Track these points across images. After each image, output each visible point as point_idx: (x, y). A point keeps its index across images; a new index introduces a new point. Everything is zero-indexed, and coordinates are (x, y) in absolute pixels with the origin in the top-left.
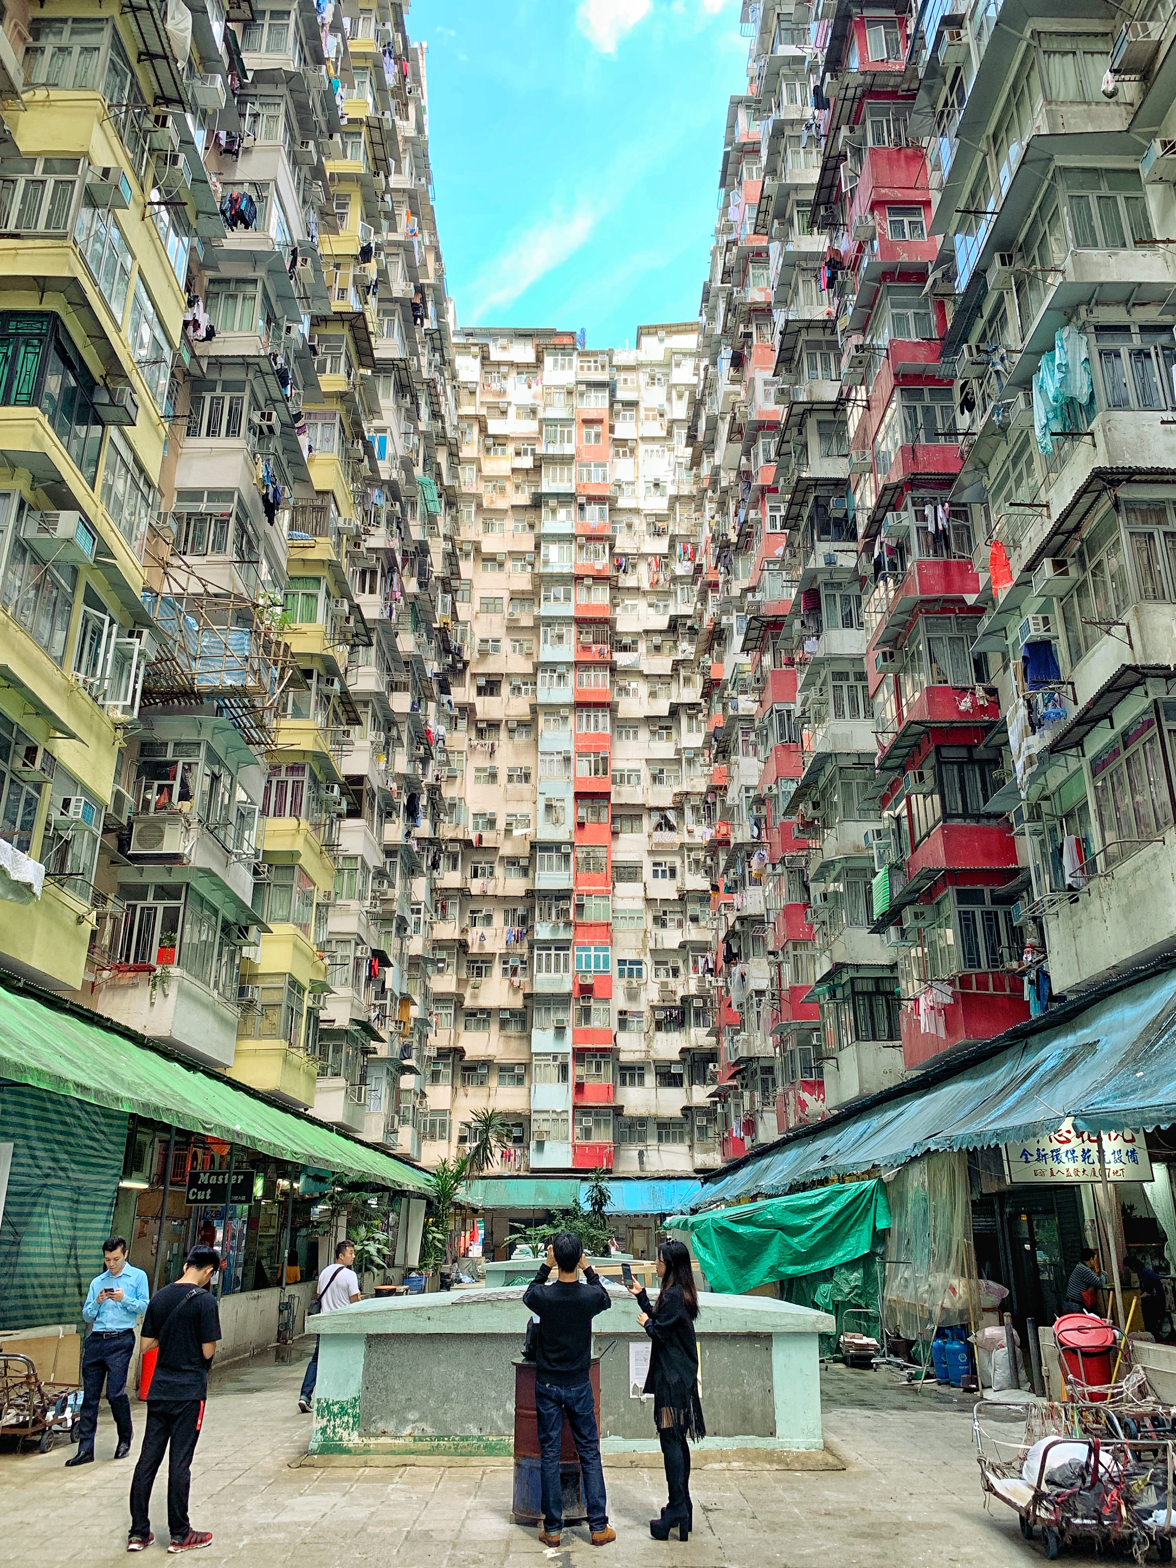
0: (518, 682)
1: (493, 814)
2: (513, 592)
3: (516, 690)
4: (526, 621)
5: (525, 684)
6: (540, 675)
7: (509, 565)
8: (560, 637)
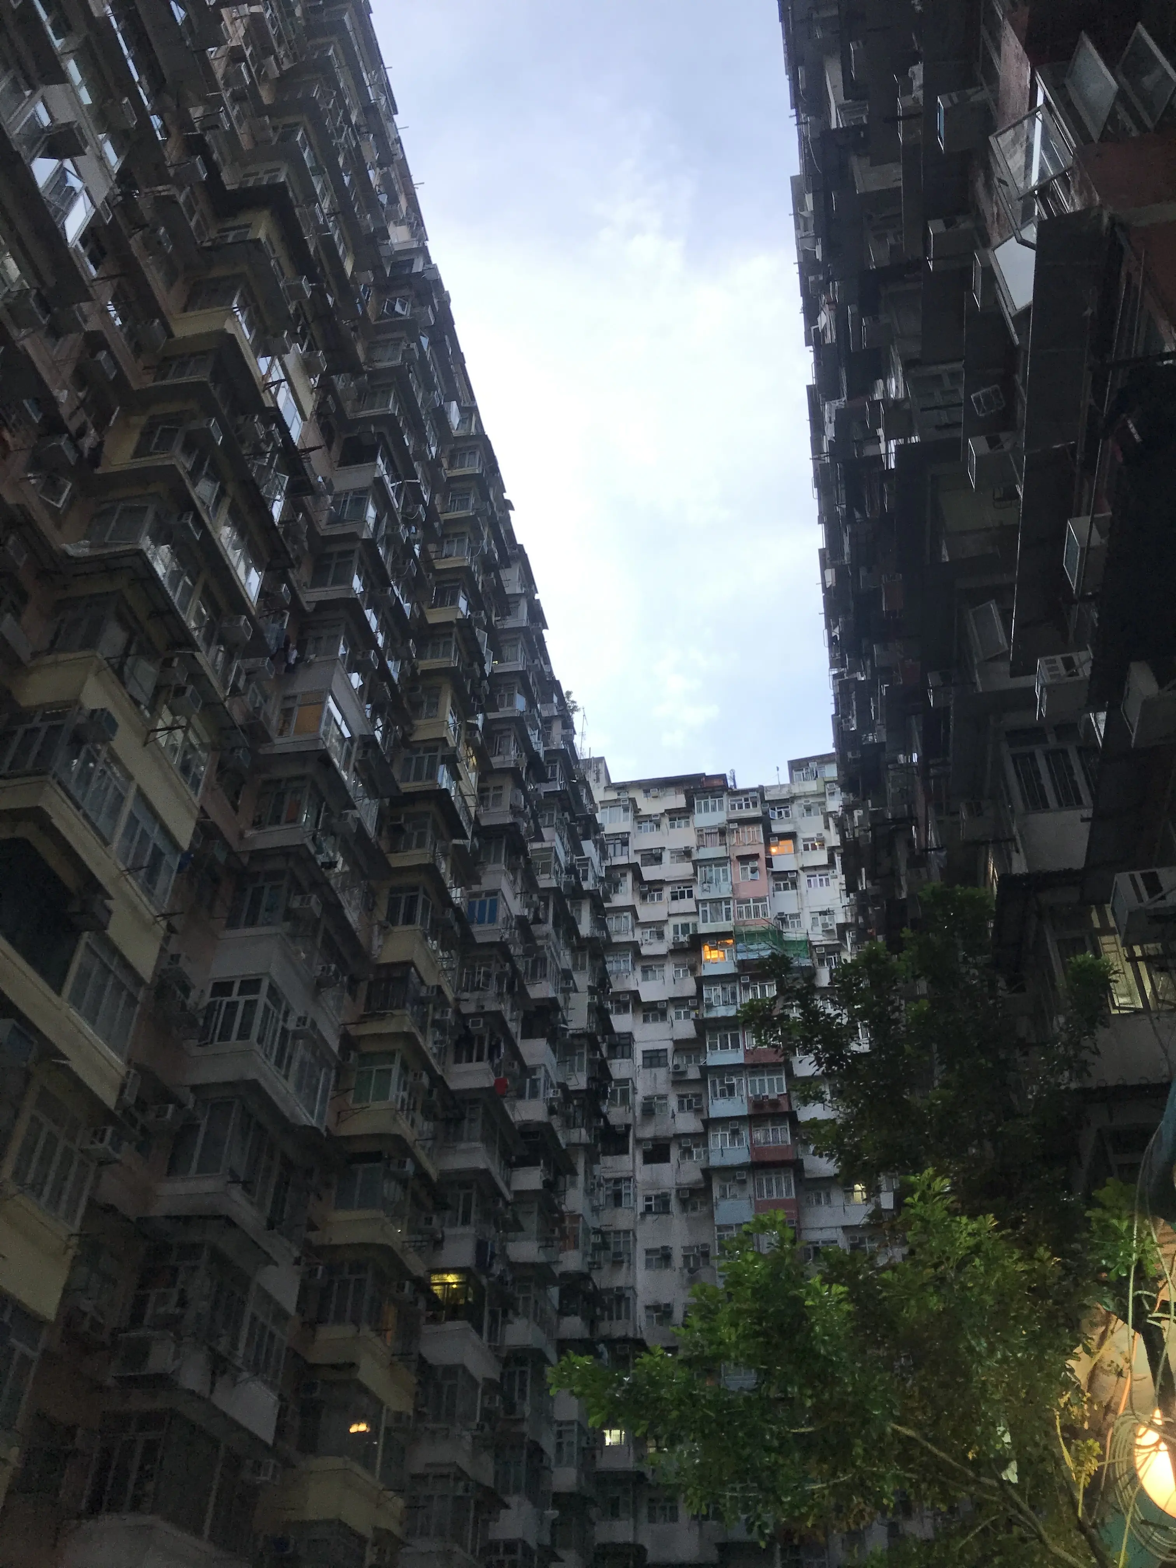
0: (687, 1143)
1: (668, 1305)
2: (676, 1042)
3: (687, 1152)
4: (693, 1073)
5: (696, 1146)
6: (711, 1134)
7: (672, 1013)
8: (731, 1088)
